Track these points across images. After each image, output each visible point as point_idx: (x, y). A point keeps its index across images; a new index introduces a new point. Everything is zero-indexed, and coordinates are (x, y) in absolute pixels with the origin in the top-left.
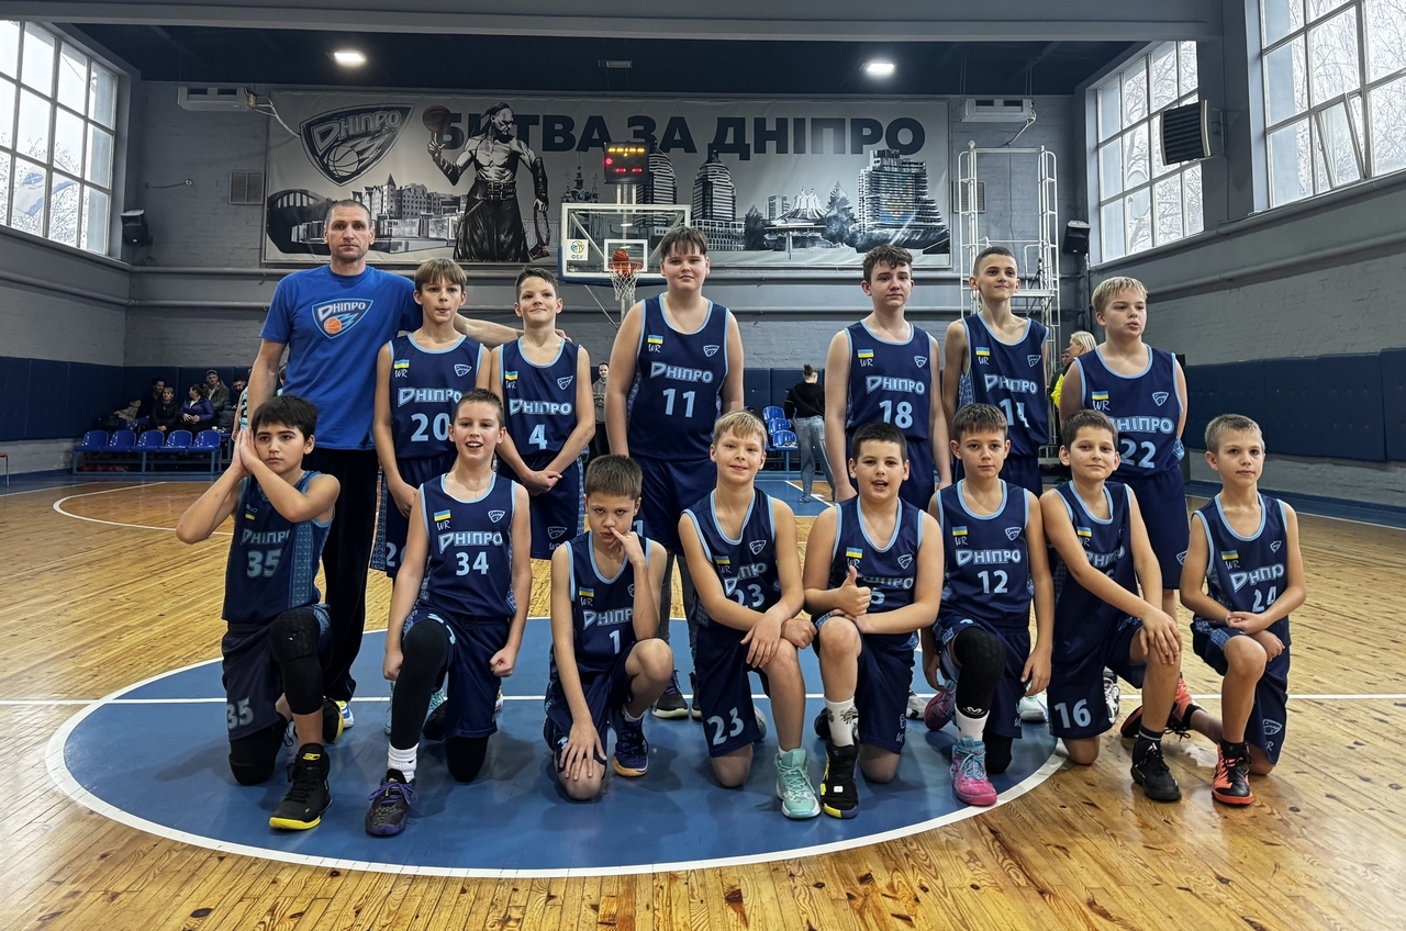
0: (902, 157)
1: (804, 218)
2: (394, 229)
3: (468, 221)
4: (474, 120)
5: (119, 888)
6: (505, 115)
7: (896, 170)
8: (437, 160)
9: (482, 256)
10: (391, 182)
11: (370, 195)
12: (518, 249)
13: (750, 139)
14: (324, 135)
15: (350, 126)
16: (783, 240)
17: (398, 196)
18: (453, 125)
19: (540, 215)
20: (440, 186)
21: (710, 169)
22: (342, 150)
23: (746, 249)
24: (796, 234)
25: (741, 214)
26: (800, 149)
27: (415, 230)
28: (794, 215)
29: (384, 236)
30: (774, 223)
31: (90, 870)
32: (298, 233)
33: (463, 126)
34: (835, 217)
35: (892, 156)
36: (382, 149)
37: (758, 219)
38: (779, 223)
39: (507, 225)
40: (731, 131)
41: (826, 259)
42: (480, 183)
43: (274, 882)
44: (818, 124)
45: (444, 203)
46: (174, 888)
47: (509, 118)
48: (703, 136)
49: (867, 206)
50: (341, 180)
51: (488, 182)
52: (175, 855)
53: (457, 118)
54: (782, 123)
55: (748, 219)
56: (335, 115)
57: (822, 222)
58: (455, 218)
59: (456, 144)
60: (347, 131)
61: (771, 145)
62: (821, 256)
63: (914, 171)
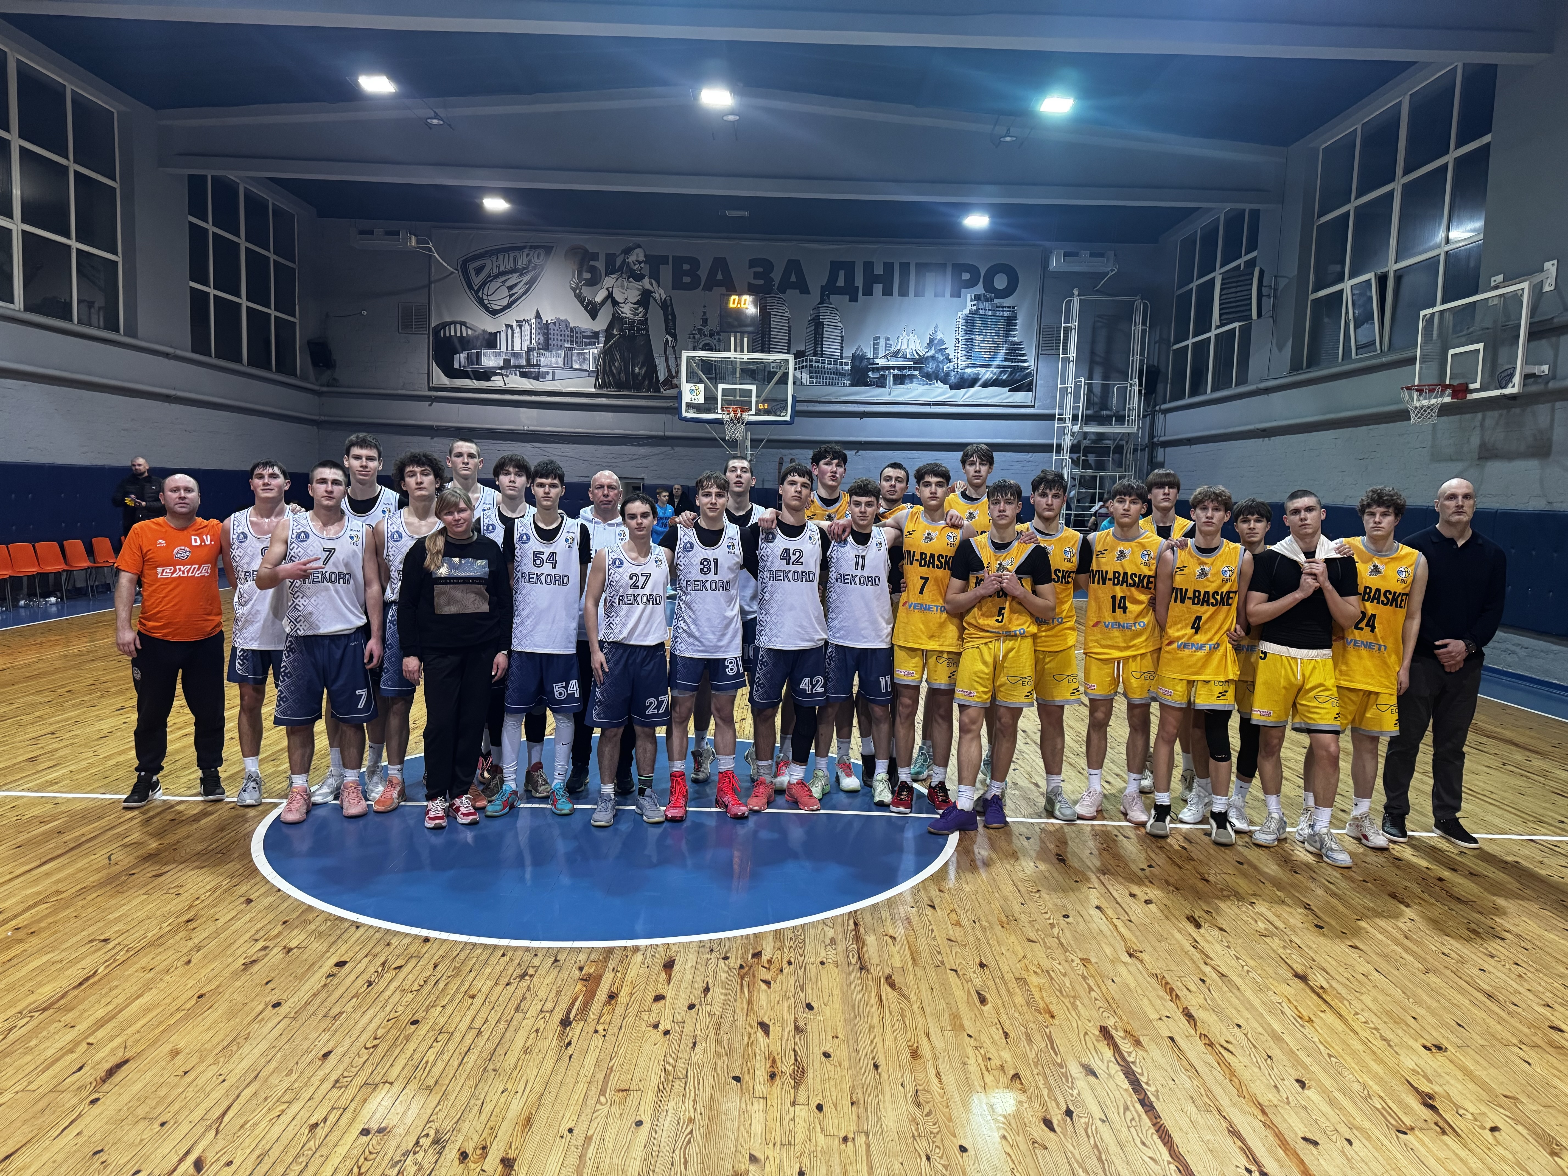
0: (996, 301)
1: (904, 357)
2: (542, 359)
3: (606, 353)
4: (610, 260)
5: (293, 944)
6: (637, 255)
7: (990, 313)
8: (578, 297)
9: (619, 386)
10: (538, 316)
11: (521, 327)
12: (651, 381)
13: (859, 282)
14: (478, 271)
15: (501, 263)
16: (884, 377)
17: (545, 329)
18: (591, 263)
19: (670, 350)
20: (581, 321)
21: (822, 310)
22: (494, 285)
23: (852, 385)
24: (896, 372)
25: (848, 353)
26: (903, 293)
27: (561, 361)
28: (895, 355)
29: (533, 366)
30: (877, 361)
31: (276, 932)
32: (461, 359)
33: (600, 265)
34: (933, 357)
35: (987, 300)
36: (530, 284)
37: (863, 357)
38: (881, 362)
39: (641, 358)
40: (842, 274)
41: (921, 395)
42: (616, 320)
43: (388, 945)
44: (922, 267)
45: (585, 337)
46: (326, 945)
47: (642, 258)
48: (816, 280)
49: (962, 346)
50: (494, 313)
51: (623, 318)
52: (329, 923)
53: (595, 257)
54: (889, 267)
55: (854, 358)
56: (487, 252)
57: (921, 360)
58: (595, 351)
59: (593, 282)
60: (498, 266)
61: (878, 288)
62: (916, 392)
63: (1006, 314)
